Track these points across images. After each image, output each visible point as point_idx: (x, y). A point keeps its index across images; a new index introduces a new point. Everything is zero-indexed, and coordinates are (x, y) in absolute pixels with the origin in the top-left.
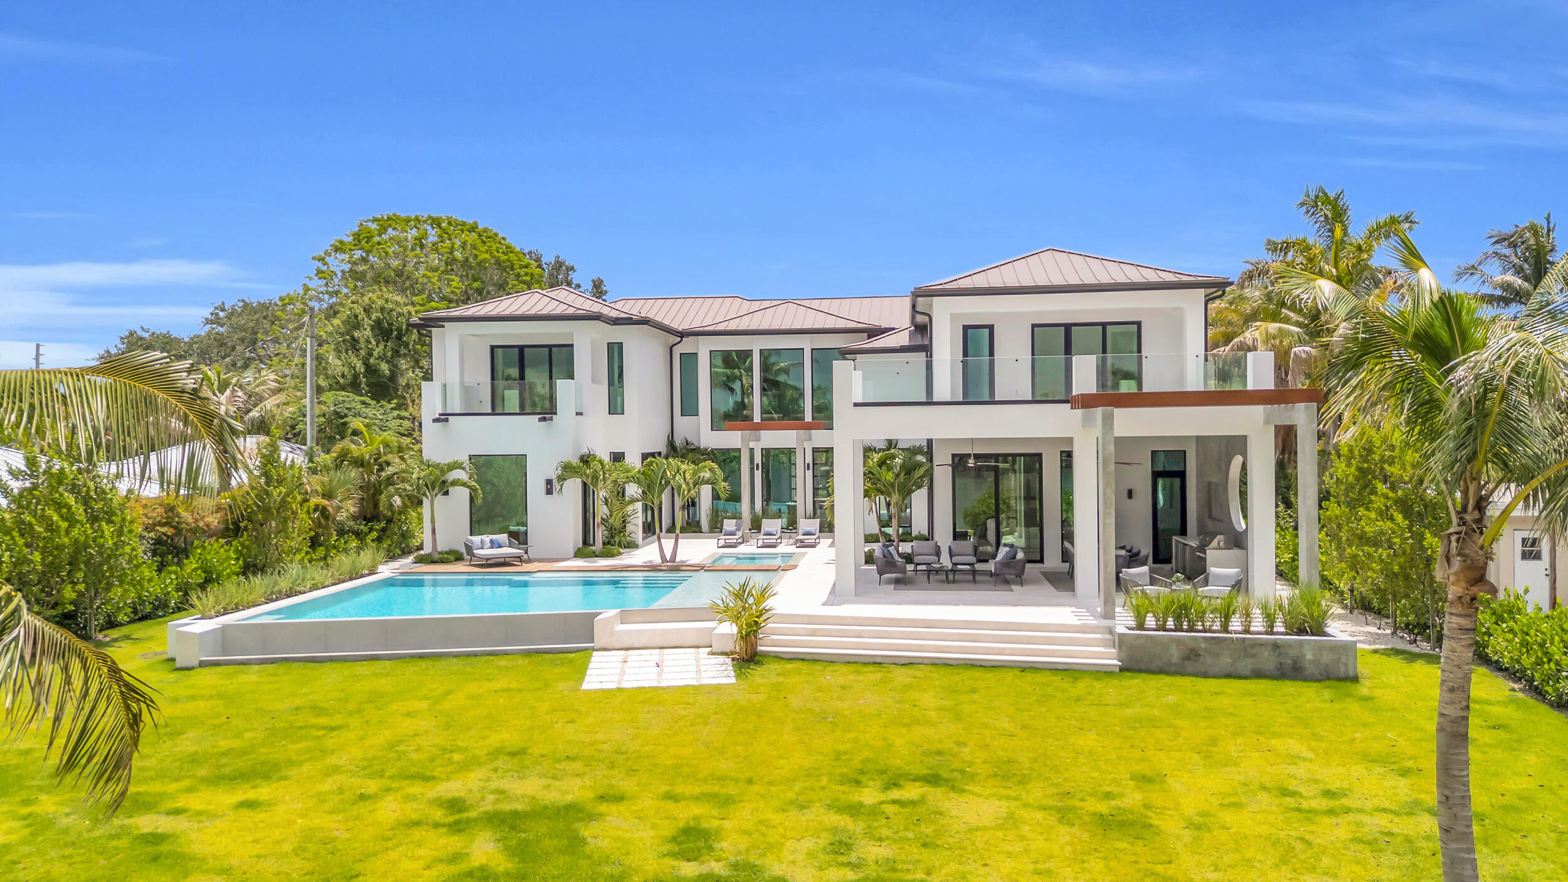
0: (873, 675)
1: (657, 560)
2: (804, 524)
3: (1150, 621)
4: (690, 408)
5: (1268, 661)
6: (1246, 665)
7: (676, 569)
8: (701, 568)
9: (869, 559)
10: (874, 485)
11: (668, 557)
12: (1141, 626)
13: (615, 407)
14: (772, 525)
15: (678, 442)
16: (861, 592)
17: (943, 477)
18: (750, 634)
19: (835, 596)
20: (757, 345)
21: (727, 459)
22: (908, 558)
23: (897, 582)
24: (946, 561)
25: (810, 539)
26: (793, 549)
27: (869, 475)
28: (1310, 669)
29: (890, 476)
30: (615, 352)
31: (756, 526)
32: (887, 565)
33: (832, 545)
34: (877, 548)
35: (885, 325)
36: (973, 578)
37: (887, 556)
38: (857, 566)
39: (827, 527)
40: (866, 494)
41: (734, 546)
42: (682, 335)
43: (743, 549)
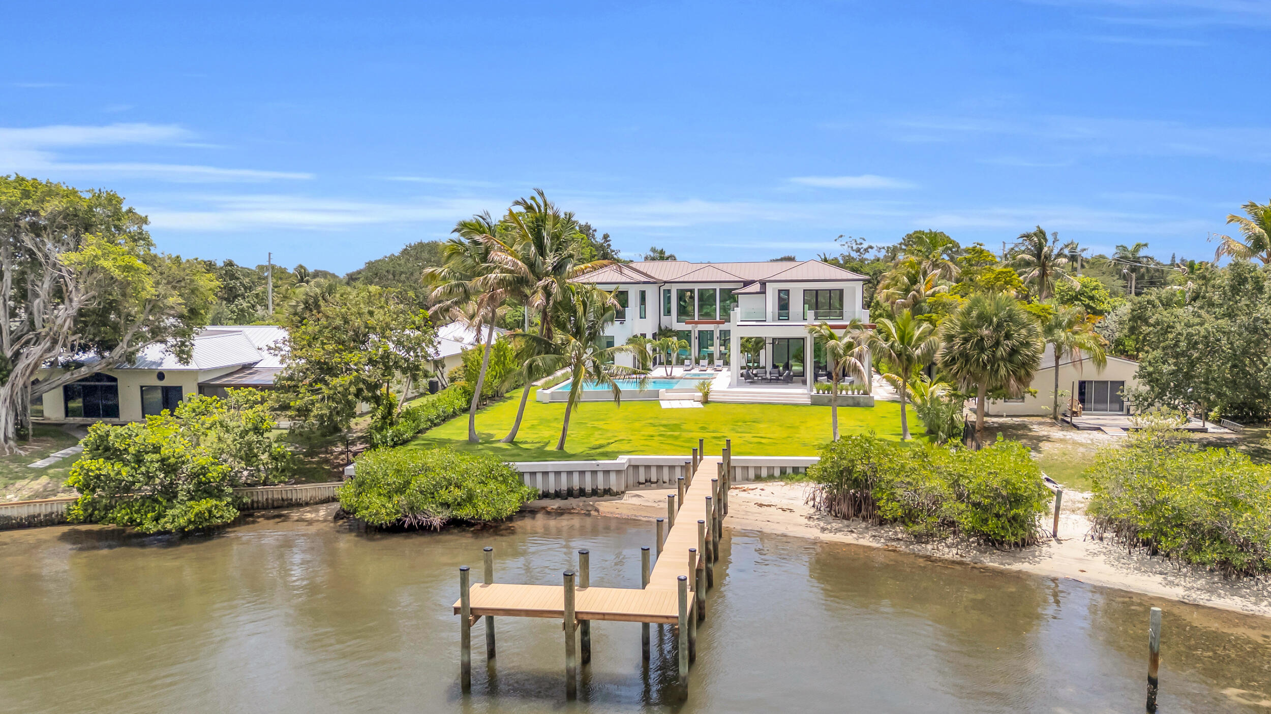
0: (742, 406)
1: (665, 375)
2: (717, 362)
3: (821, 392)
4: (668, 312)
5: (851, 402)
6: (845, 403)
7: (673, 378)
8: (681, 378)
9: (742, 375)
10: (744, 348)
11: (669, 374)
12: (818, 393)
13: (643, 316)
14: (704, 362)
15: (663, 327)
16: (739, 384)
17: (769, 347)
18: (706, 395)
19: (730, 386)
20: (696, 287)
21: (686, 335)
22: (756, 375)
23: (751, 382)
24: (768, 376)
25: (720, 368)
26: (713, 372)
27: (742, 345)
28: (862, 404)
29: (750, 346)
30: (643, 295)
31: (697, 362)
32: (747, 377)
33: (729, 370)
34: (744, 371)
35: (751, 279)
36: (778, 380)
37: (748, 373)
38: (738, 378)
39: (727, 363)
40: (741, 352)
41: (689, 370)
42: (665, 282)
43: (693, 371)
